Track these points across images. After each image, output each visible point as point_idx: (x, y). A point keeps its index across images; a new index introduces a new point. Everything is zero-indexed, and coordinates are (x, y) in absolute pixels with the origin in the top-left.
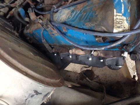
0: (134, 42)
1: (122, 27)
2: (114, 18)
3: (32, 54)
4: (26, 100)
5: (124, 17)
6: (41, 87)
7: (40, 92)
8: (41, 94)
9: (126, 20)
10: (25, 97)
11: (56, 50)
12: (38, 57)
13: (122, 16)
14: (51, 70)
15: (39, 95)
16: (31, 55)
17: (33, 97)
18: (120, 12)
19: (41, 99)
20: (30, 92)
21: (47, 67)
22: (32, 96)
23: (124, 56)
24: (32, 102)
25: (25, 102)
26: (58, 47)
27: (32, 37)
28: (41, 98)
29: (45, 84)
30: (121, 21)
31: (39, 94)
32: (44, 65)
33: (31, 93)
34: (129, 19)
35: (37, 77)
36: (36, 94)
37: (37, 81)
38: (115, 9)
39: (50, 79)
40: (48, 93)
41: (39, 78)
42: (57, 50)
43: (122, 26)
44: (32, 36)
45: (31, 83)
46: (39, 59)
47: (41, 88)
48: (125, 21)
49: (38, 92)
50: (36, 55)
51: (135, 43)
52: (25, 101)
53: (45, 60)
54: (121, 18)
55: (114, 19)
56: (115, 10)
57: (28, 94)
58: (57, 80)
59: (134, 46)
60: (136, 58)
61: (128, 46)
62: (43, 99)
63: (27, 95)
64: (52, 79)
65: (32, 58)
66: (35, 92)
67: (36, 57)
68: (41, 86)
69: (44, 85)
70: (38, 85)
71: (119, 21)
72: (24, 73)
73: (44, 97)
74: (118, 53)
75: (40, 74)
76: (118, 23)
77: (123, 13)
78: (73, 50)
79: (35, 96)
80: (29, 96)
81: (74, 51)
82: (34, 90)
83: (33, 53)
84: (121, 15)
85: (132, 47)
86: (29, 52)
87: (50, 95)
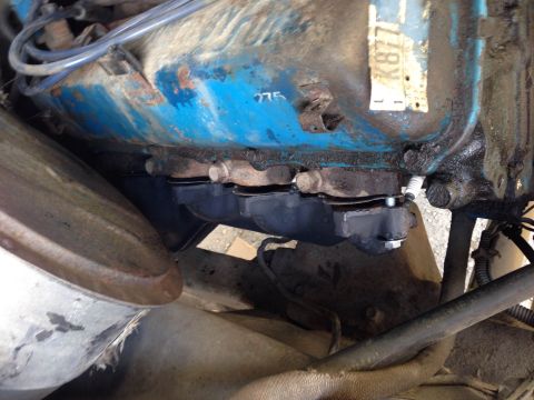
0: (442, 138)
1: (399, 74)
2: (367, 41)
3: (53, 174)
4: (18, 349)
5: (406, 38)
6: (79, 300)
7: (74, 323)
8: (80, 328)
9: (414, 49)
10: (14, 338)
11: (160, 168)
12: (81, 188)
13: (397, 33)
14: (129, 238)
15: (70, 333)
16: (49, 175)
17: (48, 341)
18: (392, 18)
19: (83, 352)
20: (31, 320)
21: (111, 228)
22: (43, 336)
23: (408, 191)
24: (42, 360)
25: (15, 358)
26: (166, 153)
27: (61, 112)
28: (83, 347)
29: (93, 290)
30: (394, 50)
31: (72, 327)
32: (98, 219)
33: (38, 323)
34: (427, 45)
35: (60, 261)
36: (58, 329)
37: (59, 276)
38: (375, 3)
39: (119, 270)
40: (110, 329)
41: (72, 266)
42: (163, 168)
43: (397, 70)
44: (61, 106)
45: (37, 285)
46: (84, 195)
47: (78, 305)
48: (412, 52)
49: (68, 320)
50: (71, 181)
51: (447, 140)
52: (11, 354)
53: (111, 200)
54: (393, 39)
55: (370, 44)
56: (372, 9)
57: (27, 328)
58: (151, 278)
59: (441, 152)
60: (449, 196)
61: (419, 150)
62: (90, 353)
63: (21, 333)
64: (127, 272)
65: (50, 187)
66: (53, 322)
67: (69, 185)
68: (81, 296)
69: (90, 292)
70: (68, 292)
71: (387, 52)
72: (6, 242)
73: (93, 343)
74: (387, 179)
75: (75, 250)
76: (382, 58)
77: (403, 20)
78: (225, 167)
79: (56, 335)
80: (29, 334)
81: (226, 172)
82: (48, 314)
83: (56, 172)
84: (395, 27)
85: (436, 155)
86: (40, 165)
87: (123, 336)
